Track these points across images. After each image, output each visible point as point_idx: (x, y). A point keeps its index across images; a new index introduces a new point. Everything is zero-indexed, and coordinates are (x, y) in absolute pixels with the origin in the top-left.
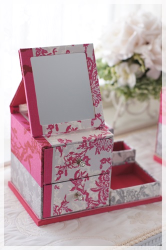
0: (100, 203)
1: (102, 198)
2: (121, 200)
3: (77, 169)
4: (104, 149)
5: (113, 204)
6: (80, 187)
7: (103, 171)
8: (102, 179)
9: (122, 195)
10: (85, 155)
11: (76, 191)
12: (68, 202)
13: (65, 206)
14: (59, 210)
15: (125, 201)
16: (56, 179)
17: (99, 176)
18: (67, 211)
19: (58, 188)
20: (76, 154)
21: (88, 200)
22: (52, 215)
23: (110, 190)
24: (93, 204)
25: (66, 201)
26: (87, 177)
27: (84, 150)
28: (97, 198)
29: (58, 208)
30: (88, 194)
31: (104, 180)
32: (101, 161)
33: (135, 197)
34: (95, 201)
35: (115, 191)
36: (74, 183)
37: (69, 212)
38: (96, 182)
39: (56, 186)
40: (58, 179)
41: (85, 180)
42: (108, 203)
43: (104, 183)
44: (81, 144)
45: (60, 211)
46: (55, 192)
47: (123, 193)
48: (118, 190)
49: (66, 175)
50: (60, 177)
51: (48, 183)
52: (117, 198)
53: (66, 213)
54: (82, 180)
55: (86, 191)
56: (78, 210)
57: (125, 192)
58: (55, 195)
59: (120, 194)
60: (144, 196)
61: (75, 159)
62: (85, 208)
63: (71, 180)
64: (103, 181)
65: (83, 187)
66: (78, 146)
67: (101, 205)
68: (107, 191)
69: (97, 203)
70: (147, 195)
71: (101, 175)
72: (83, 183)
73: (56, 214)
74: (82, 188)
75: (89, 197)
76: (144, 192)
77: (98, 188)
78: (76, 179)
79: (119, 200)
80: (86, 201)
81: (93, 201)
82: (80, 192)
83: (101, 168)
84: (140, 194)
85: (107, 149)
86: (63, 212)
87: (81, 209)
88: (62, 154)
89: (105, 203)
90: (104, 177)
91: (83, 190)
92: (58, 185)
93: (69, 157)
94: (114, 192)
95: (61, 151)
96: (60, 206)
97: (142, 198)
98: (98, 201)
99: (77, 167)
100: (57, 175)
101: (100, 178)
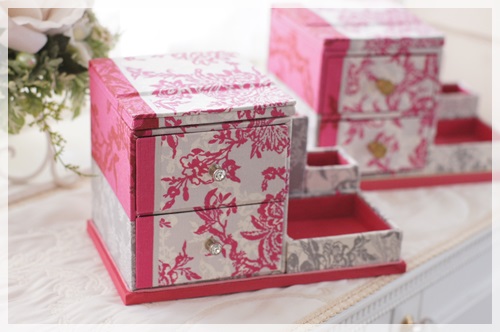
0: (263, 266)
1: (266, 255)
2: (311, 262)
3: (211, 187)
4: (269, 147)
5: (294, 271)
6: (217, 226)
7: (269, 197)
8: (267, 213)
9: (314, 252)
10: (226, 157)
11: (207, 235)
12: (191, 259)
13: (185, 267)
14: (170, 273)
15: (322, 267)
16: (163, 205)
17: (258, 206)
18: (189, 278)
19: (168, 225)
20: (208, 154)
21: (237, 257)
22: (155, 283)
23: (286, 238)
24: (247, 266)
25: (186, 256)
26: (233, 206)
27: (224, 146)
28: (256, 255)
29: (167, 270)
30: (235, 245)
31: (271, 215)
32: (265, 173)
33: (343, 258)
34: (250, 261)
35: (297, 242)
36: (202, 217)
37: (193, 280)
38: (253, 218)
39: (163, 220)
40: (168, 205)
41: (228, 213)
42: (280, 267)
43: (271, 223)
44: (218, 133)
45: (174, 276)
46: (161, 234)
47: (317, 248)
48: (305, 240)
49: (186, 197)
50: (173, 202)
51: (146, 212)
52: (303, 258)
53: (187, 281)
54: (221, 212)
55: (230, 236)
56: (215, 277)
57: (321, 246)
58: (162, 241)
59: (309, 250)
60: (365, 259)
61: (205, 165)
62: (229, 275)
63: (197, 210)
64: (269, 218)
65: (224, 227)
66: (210, 135)
67: (265, 271)
68: (279, 239)
69: (257, 265)
70: (372, 258)
71: (264, 203)
72: (223, 217)
73: (164, 282)
74: (220, 229)
75: (238, 251)
76: (365, 250)
77: (258, 232)
78: (207, 209)
79: (306, 264)
80: (232, 259)
81: (246, 259)
82: (216, 238)
83: (264, 188)
84: (355, 252)
85: (276, 149)
86: (180, 279)
87: (221, 275)
88: (175, 152)
89: (273, 267)
90: (270, 210)
91: (224, 234)
92: (167, 218)
93: (191, 159)
94: (295, 245)
95: (173, 145)
96: (173, 266)
97: (359, 263)
98: (259, 261)
99: (209, 182)
100: (166, 196)
101: (261, 211)
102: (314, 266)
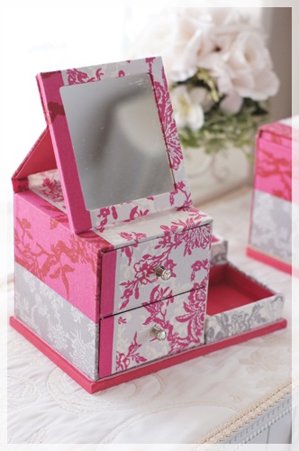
0: (191, 341)
1: (193, 333)
2: (223, 332)
3: (155, 284)
4: (197, 245)
5: (211, 340)
6: (159, 316)
7: (196, 284)
8: (194, 299)
9: (225, 323)
10: (167, 258)
11: (152, 324)
12: (140, 346)
13: (135, 353)
14: (124, 361)
15: (230, 334)
16: (120, 305)
17: (189, 294)
18: (138, 362)
19: (124, 321)
20: (154, 258)
21: (172, 338)
22: (113, 371)
23: (206, 316)
24: (180, 344)
25: (136, 344)
26: (171, 297)
27: (166, 249)
28: (186, 334)
29: (123, 358)
30: (171, 328)
31: (197, 299)
32: (194, 266)
33: (245, 324)
34: (182, 339)
35: (214, 317)
36: (149, 310)
37: (141, 363)
38: (185, 304)
39: (121, 318)
40: (124, 305)
41: (168, 303)
42: (202, 341)
43: (197, 306)
44: (162, 240)
45: (127, 362)
46: (119, 330)
47: (227, 320)
48: (219, 315)
49: (137, 296)
50: (128, 301)
51: (108, 313)
52: (218, 329)
53: (136, 364)
54: (163, 304)
55: (168, 322)
56: (156, 357)
57: (230, 318)
58: (119, 336)
59: (222, 322)
60: (259, 322)
61: (152, 268)
62: (166, 353)
63: (145, 305)
64: (196, 302)
65: (164, 315)
66: (156, 242)
67: (192, 344)
68: (202, 318)
69: (186, 341)
70: (264, 320)
71: (192, 291)
72: (164, 308)
73: (120, 369)
74: (161, 318)
75: (173, 333)
76: (259, 315)
77: (187, 314)
78: (152, 303)
79: (220, 333)
80: (169, 340)
81: (179, 338)
82: (159, 325)
83: (192, 279)
84: (253, 318)
85: (202, 245)
86: (132, 364)
87: (161, 355)
88: (130, 260)
89: (198, 341)
90: (197, 295)
91: (163, 321)
92: (124, 316)
93: (142, 263)
94: (213, 320)
95: (129, 254)
96: (126, 354)
97: (256, 325)
98: (188, 338)
99: (154, 281)
100: (122, 298)
101: (190, 298)
102: (224, 335)
